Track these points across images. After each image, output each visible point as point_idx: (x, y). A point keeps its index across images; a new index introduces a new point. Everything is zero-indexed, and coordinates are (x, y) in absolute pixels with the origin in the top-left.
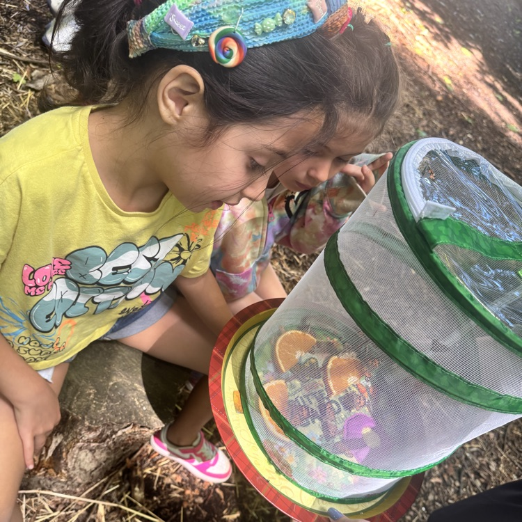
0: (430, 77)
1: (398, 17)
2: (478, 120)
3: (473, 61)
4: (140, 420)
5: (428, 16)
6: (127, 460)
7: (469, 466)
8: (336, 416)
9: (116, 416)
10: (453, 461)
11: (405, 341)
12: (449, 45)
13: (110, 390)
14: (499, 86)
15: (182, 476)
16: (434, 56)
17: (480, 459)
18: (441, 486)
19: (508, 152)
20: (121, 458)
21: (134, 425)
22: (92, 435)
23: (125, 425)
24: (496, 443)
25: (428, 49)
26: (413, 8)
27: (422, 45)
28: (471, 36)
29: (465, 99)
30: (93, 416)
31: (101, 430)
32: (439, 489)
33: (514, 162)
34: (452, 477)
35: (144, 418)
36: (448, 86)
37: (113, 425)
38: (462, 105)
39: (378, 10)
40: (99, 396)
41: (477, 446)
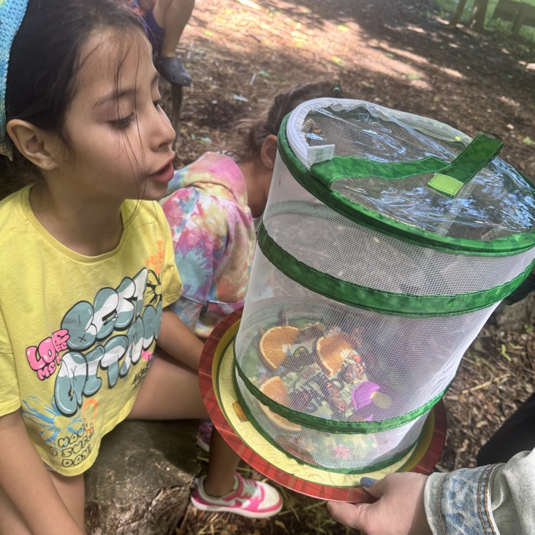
0: (319, 63)
1: (268, 23)
2: (379, 83)
3: (353, 34)
4: (168, 481)
5: (294, 11)
6: (177, 530)
7: (506, 398)
8: (341, 392)
9: (143, 487)
10: (489, 399)
11: (347, 282)
12: (324, 28)
13: (128, 465)
14: (384, 45)
15: (236, 523)
16: (315, 43)
17: (514, 386)
18: (489, 427)
19: (418, 100)
20: (169, 530)
21: (165, 489)
22: (128, 515)
23: (156, 492)
24: (523, 365)
25: (307, 40)
26: (277, 9)
27: (300, 38)
28: (341, 13)
29: (359, 69)
30: (120, 496)
31: (134, 506)
32: (488, 431)
33: (428, 106)
34: (495, 414)
35: (172, 478)
36: (339, 64)
37: (144, 497)
38: (359, 75)
39: (247, 24)
40: (119, 475)
41: (505, 375)
